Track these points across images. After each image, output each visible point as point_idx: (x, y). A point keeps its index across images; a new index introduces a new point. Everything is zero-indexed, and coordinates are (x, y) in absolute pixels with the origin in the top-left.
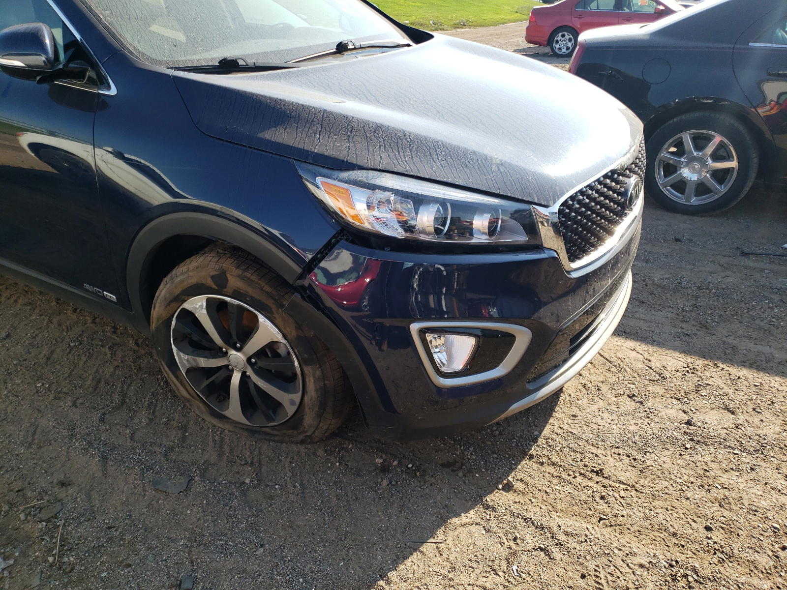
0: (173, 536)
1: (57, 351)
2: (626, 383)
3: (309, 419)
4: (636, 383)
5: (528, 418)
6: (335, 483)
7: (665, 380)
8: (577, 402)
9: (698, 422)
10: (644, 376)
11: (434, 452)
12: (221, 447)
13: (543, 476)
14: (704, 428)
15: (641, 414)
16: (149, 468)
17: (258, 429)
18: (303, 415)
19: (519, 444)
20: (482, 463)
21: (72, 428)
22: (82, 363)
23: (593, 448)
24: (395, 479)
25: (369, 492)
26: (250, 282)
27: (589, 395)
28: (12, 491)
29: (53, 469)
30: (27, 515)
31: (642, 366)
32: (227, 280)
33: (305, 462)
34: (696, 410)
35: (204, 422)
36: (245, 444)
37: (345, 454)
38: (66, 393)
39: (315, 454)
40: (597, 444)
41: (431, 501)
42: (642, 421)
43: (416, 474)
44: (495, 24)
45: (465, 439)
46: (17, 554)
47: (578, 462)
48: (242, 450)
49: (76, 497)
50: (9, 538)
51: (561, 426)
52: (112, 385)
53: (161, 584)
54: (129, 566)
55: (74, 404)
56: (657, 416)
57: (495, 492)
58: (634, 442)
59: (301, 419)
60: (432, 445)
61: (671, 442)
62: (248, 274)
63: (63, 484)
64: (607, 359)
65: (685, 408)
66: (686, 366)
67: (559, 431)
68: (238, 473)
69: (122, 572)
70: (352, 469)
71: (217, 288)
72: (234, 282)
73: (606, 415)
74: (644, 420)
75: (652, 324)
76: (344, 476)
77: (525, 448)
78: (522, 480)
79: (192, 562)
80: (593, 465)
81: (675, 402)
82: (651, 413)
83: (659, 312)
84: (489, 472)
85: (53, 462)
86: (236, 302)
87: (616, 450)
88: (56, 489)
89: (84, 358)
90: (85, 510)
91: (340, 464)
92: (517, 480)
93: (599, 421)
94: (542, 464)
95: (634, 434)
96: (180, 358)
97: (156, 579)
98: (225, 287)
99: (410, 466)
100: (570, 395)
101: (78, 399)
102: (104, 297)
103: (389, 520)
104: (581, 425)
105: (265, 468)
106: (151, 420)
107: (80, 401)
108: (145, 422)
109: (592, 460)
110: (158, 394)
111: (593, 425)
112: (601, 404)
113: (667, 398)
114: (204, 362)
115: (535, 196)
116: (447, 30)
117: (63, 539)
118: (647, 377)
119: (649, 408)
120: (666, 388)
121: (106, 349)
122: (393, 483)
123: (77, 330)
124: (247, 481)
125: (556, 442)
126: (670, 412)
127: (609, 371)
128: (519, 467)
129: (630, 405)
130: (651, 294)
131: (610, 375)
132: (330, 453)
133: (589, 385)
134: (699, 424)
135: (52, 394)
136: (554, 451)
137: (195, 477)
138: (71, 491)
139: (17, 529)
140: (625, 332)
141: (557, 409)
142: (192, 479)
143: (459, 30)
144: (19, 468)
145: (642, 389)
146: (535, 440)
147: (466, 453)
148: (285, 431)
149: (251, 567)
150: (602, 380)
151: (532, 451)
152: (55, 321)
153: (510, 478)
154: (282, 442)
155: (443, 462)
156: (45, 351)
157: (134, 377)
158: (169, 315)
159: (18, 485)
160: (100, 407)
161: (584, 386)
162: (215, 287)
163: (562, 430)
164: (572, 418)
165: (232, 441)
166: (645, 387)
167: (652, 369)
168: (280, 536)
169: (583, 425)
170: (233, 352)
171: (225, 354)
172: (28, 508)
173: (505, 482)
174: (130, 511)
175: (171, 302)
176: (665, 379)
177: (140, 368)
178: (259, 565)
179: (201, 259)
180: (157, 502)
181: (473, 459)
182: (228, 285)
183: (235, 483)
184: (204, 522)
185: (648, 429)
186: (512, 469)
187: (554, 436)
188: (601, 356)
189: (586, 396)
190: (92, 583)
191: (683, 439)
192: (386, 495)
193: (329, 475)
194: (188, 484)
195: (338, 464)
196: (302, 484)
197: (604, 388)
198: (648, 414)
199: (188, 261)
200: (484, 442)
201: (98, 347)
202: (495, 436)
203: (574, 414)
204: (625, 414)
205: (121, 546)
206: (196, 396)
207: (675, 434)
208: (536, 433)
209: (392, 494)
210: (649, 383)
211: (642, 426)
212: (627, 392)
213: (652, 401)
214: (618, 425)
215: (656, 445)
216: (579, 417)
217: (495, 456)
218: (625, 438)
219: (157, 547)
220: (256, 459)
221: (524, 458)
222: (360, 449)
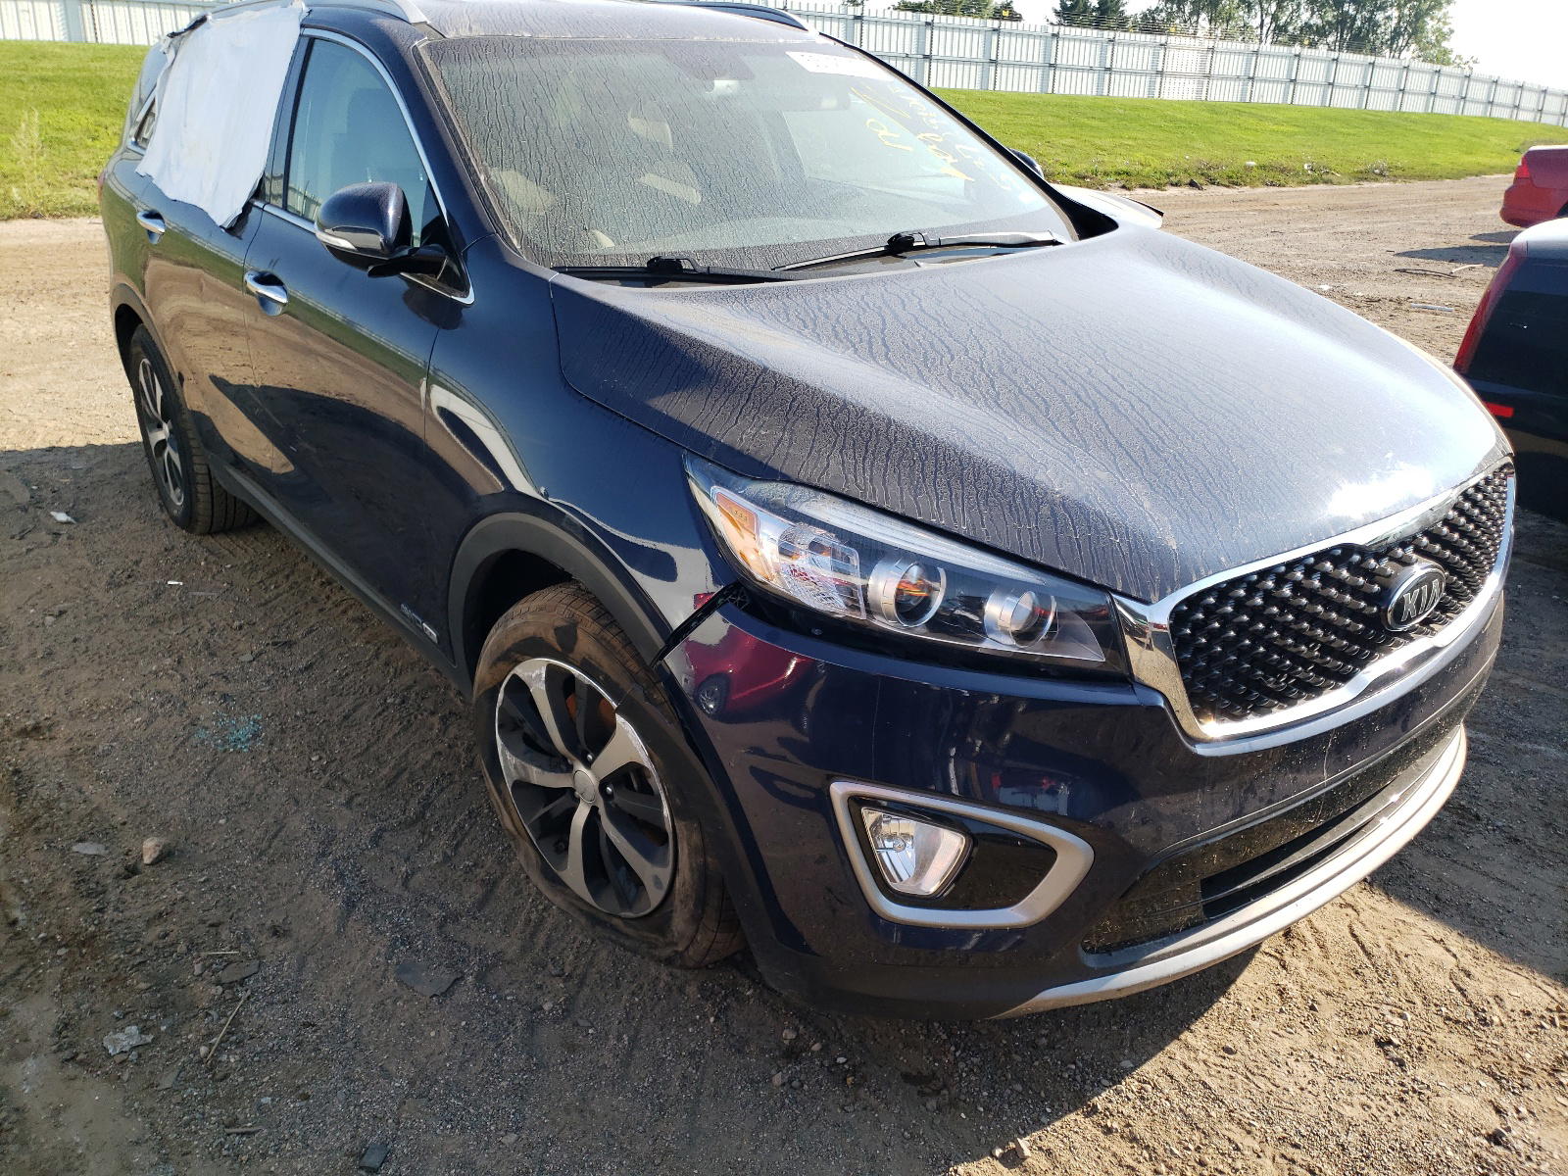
0: (392, 1068)
1: (365, 708)
2: (1385, 1009)
3: (679, 922)
4: (1409, 1017)
5: (1123, 1028)
6: (692, 1054)
7: (1485, 1028)
8: (1250, 1021)
9: (1520, 1142)
10: (1436, 1005)
11: (901, 1046)
12: (533, 935)
13: (1099, 1158)
14: (1529, 1158)
15: (1387, 1088)
16: (407, 941)
17: (606, 918)
18: (672, 912)
19: (1078, 1078)
20: (985, 1094)
21: (329, 840)
22: (390, 736)
23: (1239, 1130)
24: (803, 1077)
25: (743, 1089)
26: (608, 649)
27: (1283, 1015)
28: (204, 922)
29: (273, 904)
30: (205, 968)
31: (1443, 981)
32: (576, 638)
33: (660, 999)
34: (1530, 1112)
35: (528, 883)
36: (575, 938)
37: (734, 1004)
38: (345, 781)
39: (681, 990)
40: (1250, 1124)
41: (848, 1140)
42: (1383, 1103)
43: (845, 1079)
44: (1458, 175)
45: (973, 1037)
46: (163, 1028)
47: (1188, 1149)
48: (564, 949)
49: (285, 959)
50: (164, 998)
51: (1188, 1063)
52: (417, 785)
53: (337, 1145)
54: (306, 1097)
55: (349, 803)
56: (1427, 1101)
57: (981, 1161)
58: (1342, 1145)
59: (668, 919)
60: (903, 1031)
61: (1432, 1169)
62: (608, 636)
63: (276, 932)
64: (1363, 947)
65: (1505, 1102)
66: (1553, 1007)
67: (1179, 1073)
68: (540, 987)
69: (292, 1105)
70: (733, 1035)
71: (560, 649)
72: (585, 645)
73: (1303, 1068)
74: (1388, 1103)
75: (1515, 894)
76: (713, 1046)
77: (1086, 1087)
78: (1049, 1152)
79: (399, 1123)
80: (1221, 1167)
81: (1486, 1082)
82: (1414, 1091)
83: (1550, 872)
84: (990, 1116)
85: (279, 893)
86: (587, 680)
87: (1290, 1151)
88: (263, 938)
89: (396, 728)
90: (287, 984)
91: (717, 1018)
92: (1040, 1149)
93: (1280, 1076)
94: (1108, 1131)
95: (1350, 1126)
96: (505, 760)
97: (334, 1133)
98: (572, 650)
99: (841, 1060)
100: (1240, 1004)
101: (358, 795)
102: (423, 630)
103: (754, 1152)
104: (1233, 1074)
105: (586, 990)
106: (447, 858)
107: (359, 799)
108: (437, 858)
109: (1223, 1154)
110: (479, 814)
111: (1261, 1082)
112: (1303, 1040)
113: (1471, 1067)
114: (538, 776)
115: (1119, 577)
116: (1339, 184)
117: (235, 1022)
118: (1444, 1009)
119: (1414, 1080)
120: (1481, 1045)
121: (435, 720)
122: (795, 1083)
123: (407, 679)
124: (546, 1007)
125: (1160, 1095)
126: (1463, 1102)
127: (1357, 973)
128: (1058, 1124)
129: (1371, 1059)
130: (1547, 825)
131: (1353, 982)
132: (706, 994)
133: (1294, 991)
134: (1520, 1146)
135: (326, 778)
136: (1148, 1111)
137: (468, 975)
138: (284, 946)
139: (183, 987)
140: (1437, 898)
141: (1198, 1026)
142: (462, 978)
143: (1366, 185)
144: (229, 888)
145: (1419, 1033)
146: (1117, 1079)
147: (962, 1065)
148: (645, 934)
149: (485, 1162)
150: (1329, 988)
151: (1099, 1101)
152: (383, 656)
153: (1024, 1143)
154: (635, 952)
155: (909, 1070)
156: (348, 704)
157: (457, 778)
158: (495, 683)
159: (215, 915)
160: (382, 817)
161: (1282, 992)
162: (558, 647)
163: (1186, 1072)
164: (1222, 1053)
165: (555, 929)
166: (1428, 1030)
167: (1465, 996)
168: (554, 1121)
169: (1240, 1077)
170: (580, 768)
171: (570, 769)
172: (212, 956)
173: (1012, 1145)
174: (349, 1006)
175: (499, 659)
176: (1486, 1024)
177: (472, 763)
178: (498, 1162)
179: (550, 595)
180: (395, 1002)
181: (970, 1082)
182: (576, 647)
183: (527, 1004)
184: (447, 1059)
185: (1390, 1127)
186: (1038, 1125)
187: (1163, 1082)
188: (1354, 936)
189: (1277, 1015)
190: (245, 1108)
191: (1463, 1171)
192: (771, 1102)
193: (689, 1035)
194: (452, 985)
195: (712, 1020)
196: (633, 1040)
197: (1327, 1009)
198: (1406, 1092)
199: (531, 597)
200: (1008, 1054)
201: (425, 714)
202: (1036, 1047)
203: (1230, 1046)
204: (1349, 1079)
205: (309, 1060)
206: (523, 831)
207: (1450, 1153)
208: (1127, 1064)
209: (783, 1104)
210: (1441, 1025)
211: (1378, 1114)
212: (1379, 1031)
213: (1432, 1065)
214: (1322, 1098)
215: (1391, 1165)
216: (1238, 1056)
217: (1019, 1087)
218: (1322, 1131)
219: (360, 1079)
220: (578, 972)
221: (1076, 1109)
222: (765, 1003)
